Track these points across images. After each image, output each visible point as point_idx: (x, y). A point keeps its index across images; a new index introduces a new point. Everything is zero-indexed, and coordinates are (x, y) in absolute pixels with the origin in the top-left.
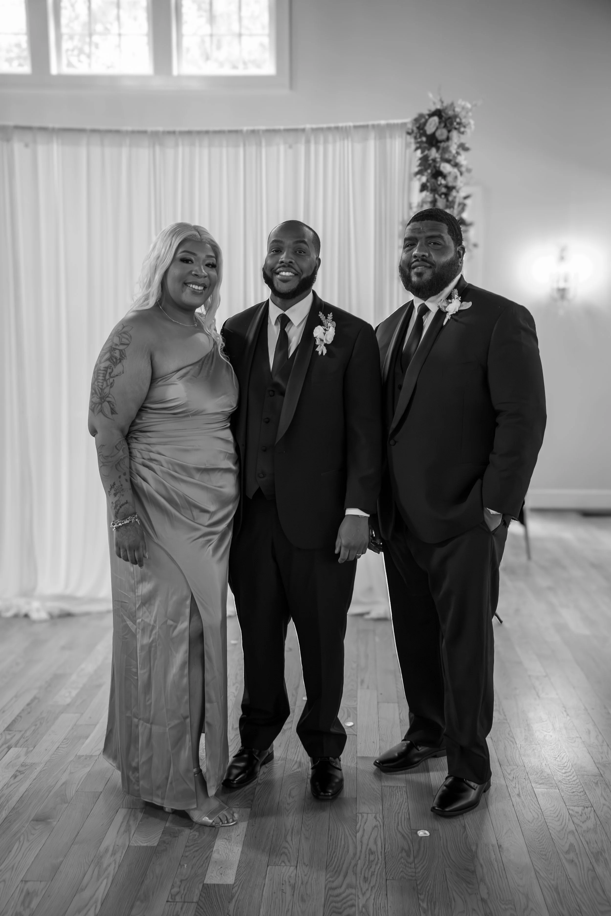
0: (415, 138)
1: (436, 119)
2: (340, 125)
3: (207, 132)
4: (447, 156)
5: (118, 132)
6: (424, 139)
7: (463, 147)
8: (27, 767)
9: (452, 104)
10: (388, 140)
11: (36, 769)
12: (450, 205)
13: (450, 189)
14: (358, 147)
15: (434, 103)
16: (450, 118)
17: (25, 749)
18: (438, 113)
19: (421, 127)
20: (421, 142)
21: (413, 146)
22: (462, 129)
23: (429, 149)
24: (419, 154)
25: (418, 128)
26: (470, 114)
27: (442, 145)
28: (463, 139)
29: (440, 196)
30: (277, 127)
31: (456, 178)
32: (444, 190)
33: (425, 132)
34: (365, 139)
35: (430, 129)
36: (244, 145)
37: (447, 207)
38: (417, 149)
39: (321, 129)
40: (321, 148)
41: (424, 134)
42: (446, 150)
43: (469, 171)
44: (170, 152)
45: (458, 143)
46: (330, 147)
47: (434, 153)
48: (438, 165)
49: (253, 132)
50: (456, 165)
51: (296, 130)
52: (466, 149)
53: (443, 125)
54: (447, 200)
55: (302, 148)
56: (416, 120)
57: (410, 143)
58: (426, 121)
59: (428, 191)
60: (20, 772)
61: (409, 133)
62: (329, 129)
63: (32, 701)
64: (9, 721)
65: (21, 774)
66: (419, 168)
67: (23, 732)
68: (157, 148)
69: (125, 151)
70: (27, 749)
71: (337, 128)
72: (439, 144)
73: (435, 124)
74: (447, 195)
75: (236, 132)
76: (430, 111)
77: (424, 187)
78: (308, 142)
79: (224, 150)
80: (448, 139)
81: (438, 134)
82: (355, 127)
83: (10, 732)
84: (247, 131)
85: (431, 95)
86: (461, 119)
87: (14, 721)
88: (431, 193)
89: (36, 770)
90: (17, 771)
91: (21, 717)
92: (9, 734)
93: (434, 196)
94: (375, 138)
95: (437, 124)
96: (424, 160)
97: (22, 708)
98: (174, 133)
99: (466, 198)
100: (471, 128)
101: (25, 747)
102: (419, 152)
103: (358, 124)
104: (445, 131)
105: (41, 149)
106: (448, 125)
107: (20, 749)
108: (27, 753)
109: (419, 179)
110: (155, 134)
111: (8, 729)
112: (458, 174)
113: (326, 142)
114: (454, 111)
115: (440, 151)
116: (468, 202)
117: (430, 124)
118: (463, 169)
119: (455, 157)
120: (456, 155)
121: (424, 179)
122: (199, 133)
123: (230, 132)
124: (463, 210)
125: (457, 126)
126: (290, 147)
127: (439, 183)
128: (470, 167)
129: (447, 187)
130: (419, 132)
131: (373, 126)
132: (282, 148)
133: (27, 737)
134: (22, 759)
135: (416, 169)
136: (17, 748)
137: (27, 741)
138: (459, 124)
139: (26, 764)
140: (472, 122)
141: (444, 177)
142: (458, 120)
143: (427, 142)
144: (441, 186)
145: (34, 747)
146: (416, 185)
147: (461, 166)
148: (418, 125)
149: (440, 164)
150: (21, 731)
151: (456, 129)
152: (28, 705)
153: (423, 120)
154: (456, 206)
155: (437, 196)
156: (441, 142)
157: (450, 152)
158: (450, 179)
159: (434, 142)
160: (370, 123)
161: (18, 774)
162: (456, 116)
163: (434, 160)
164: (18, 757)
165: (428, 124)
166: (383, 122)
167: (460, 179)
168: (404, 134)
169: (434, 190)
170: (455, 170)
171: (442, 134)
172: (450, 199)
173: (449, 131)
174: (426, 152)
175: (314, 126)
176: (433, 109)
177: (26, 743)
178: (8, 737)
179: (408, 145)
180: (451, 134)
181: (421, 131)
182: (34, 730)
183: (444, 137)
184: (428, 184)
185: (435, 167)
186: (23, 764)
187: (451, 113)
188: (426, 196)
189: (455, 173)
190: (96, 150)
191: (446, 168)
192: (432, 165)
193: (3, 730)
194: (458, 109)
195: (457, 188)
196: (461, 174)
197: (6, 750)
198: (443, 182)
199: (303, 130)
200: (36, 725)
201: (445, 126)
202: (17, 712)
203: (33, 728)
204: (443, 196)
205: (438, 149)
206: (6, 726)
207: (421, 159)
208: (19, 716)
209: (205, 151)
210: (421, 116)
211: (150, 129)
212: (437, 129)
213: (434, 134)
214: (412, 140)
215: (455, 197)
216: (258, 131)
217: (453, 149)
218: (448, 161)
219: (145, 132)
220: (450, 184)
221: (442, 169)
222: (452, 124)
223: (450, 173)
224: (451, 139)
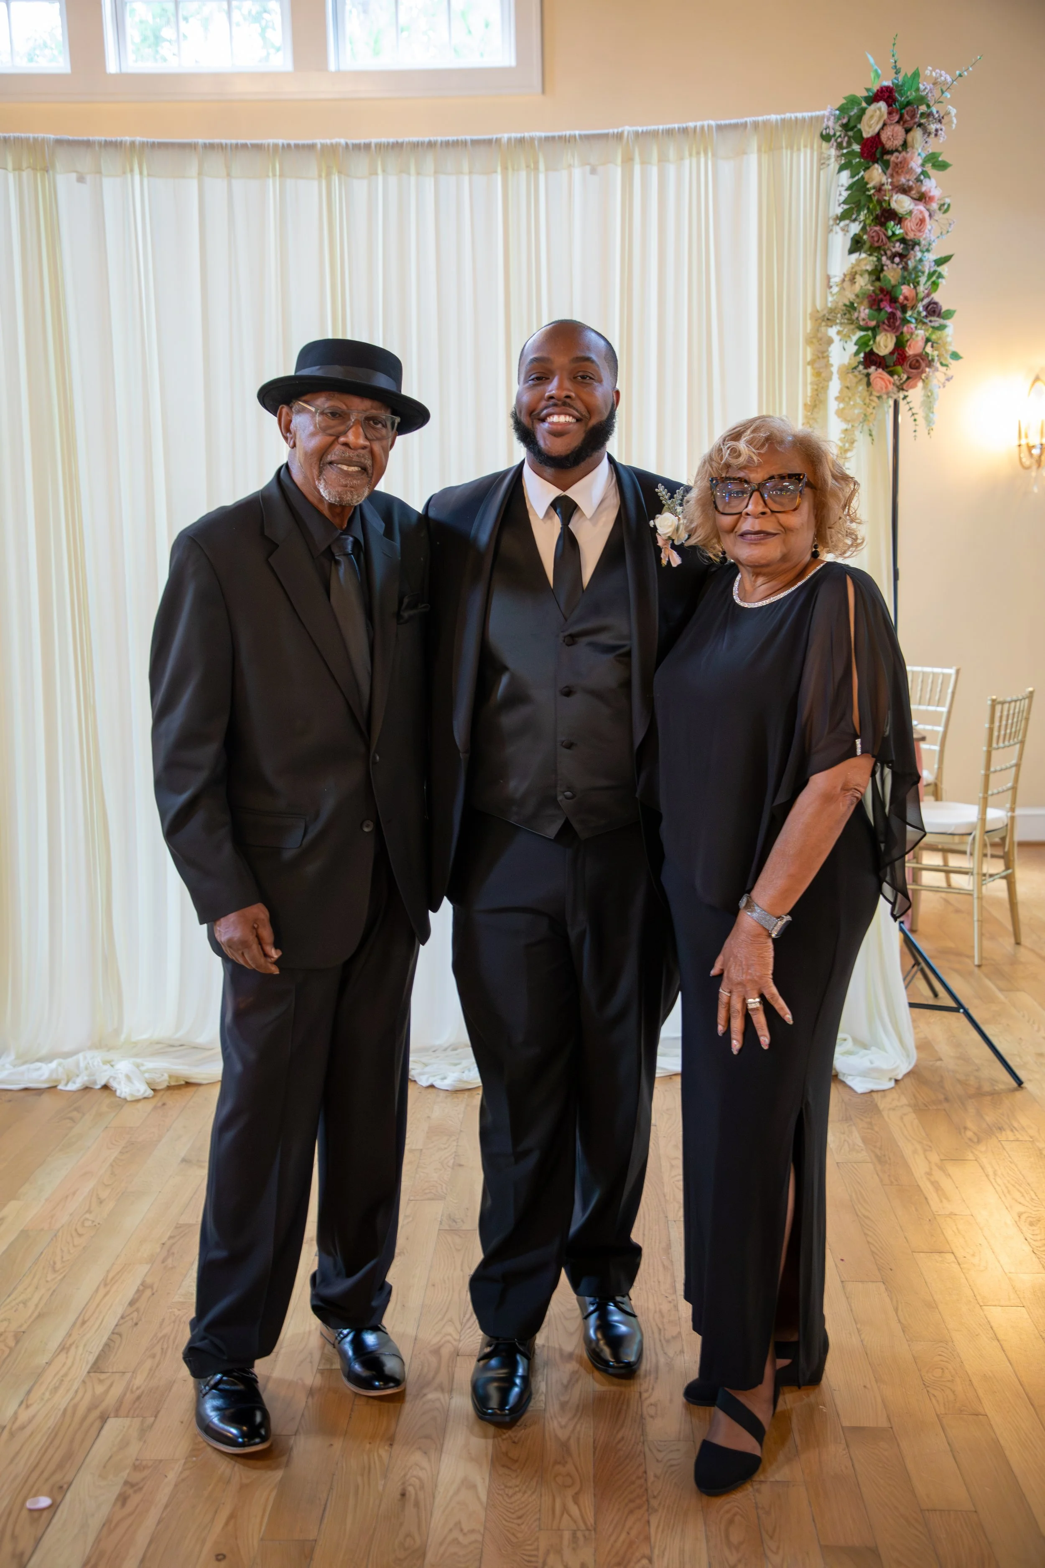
0: (840, 146)
1: (882, 105)
2: (691, 124)
3: (431, 145)
4: (903, 180)
5: (258, 147)
6: (856, 148)
7: (936, 162)
8: (146, 1473)
9: (916, 75)
10: (786, 153)
11: (166, 1476)
12: (910, 277)
13: (909, 244)
14: (727, 168)
15: (878, 75)
16: (909, 103)
17: (137, 1422)
18: (885, 95)
19: (852, 124)
20: (852, 153)
21: (834, 165)
22: (933, 127)
23: (866, 169)
24: (845, 178)
25: (846, 127)
26: (948, 95)
27: (893, 158)
28: (933, 145)
29: (892, 258)
30: (568, 133)
31: (922, 221)
32: (898, 247)
33: (860, 131)
34: (743, 152)
35: (869, 128)
36: (505, 168)
37: (905, 281)
38: (841, 169)
39: (654, 134)
40: (654, 171)
41: (858, 137)
42: (901, 167)
43: (945, 208)
44: (360, 187)
45: (923, 155)
46: (671, 169)
47: (876, 175)
48: (887, 198)
49: (521, 141)
50: (922, 198)
51: (606, 136)
52: (942, 166)
53: (896, 118)
54: (905, 268)
55: (617, 172)
56: (842, 109)
57: (829, 158)
58: (863, 111)
59: (865, 252)
60: (132, 1485)
61: (826, 138)
62: (669, 132)
63: (139, 1292)
64: (96, 1348)
65: (135, 1492)
66: (846, 207)
67: (128, 1375)
68: (335, 178)
69: (272, 185)
70: (142, 1422)
71: (685, 131)
72: (886, 157)
73: (881, 117)
74: (902, 256)
75: (489, 142)
76: (868, 90)
77: (856, 245)
78: (628, 160)
79: (466, 179)
80: (905, 145)
81: (884, 137)
82: (720, 128)
83: (103, 1376)
84: (509, 139)
85: (872, 60)
86: (928, 106)
87: (108, 1347)
88: (870, 255)
89: (166, 1480)
90: (126, 1483)
91: (120, 1335)
92: (101, 1381)
93: (879, 260)
94: (759, 150)
95: (885, 116)
96: (858, 189)
97: (120, 1311)
98: (367, 146)
99: (940, 262)
100: (951, 122)
101: (137, 1416)
102: (845, 174)
103: (723, 122)
104: (899, 130)
105: (110, 185)
106: (907, 117)
107: (127, 1421)
108: (143, 1432)
109: (845, 230)
110: (331, 150)
111: (96, 1368)
112: (927, 214)
113: (663, 159)
114: (918, 89)
115: (889, 171)
116: (944, 269)
117: (872, 117)
118: (934, 206)
119: (918, 180)
120: (922, 177)
121: (855, 228)
122: (416, 146)
123: (475, 142)
124: (935, 285)
125: (923, 121)
126: (593, 171)
127: (890, 233)
128: (948, 201)
129: (903, 241)
130: (846, 135)
131: (756, 125)
132: (577, 172)
133: (138, 1388)
134: (133, 1450)
135: (839, 211)
136: (121, 1419)
137: (138, 1398)
138: (929, 115)
139: (144, 1463)
140: (953, 111)
141: (899, 219)
142: (923, 108)
143: (862, 154)
144: (894, 239)
145: (156, 1417)
146: (840, 240)
147: (931, 199)
148: (845, 121)
149: (892, 196)
150: (124, 1373)
151: (920, 125)
152: (132, 1303)
153: (854, 112)
154: (923, 280)
155: (884, 258)
156: (891, 152)
157: (911, 171)
158: (910, 224)
159: (878, 155)
160: (749, 120)
161: (130, 1491)
162: (922, 100)
163: (879, 189)
164: (124, 1444)
165: (865, 118)
166: (773, 117)
167: (929, 224)
168: (817, 140)
169: (876, 249)
170: (921, 207)
171: (893, 136)
172: (911, 264)
173: (908, 131)
174: (862, 173)
175: (640, 129)
176: (875, 88)
177: (137, 1403)
178: (100, 1389)
179: (823, 163)
180: (910, 137)
181: (851, 133)
182: (151, 1370)
183: (898, 142)
184: (865, 237)
185: (880, 202)
186: (137, 1463)
187: (912, 95)
188: (859, 261)
189: (921, 212)
190: (217, 186)
191: (902, 203)
192: (875, 198)
193: (87, 1370)
194: (924, 86)
195: (923, 242)
196: (930, 216)
197: (97, 1424)
198: (899, 231)
199: (619, 136)
200: (154, 1356)
201: (901, 119)
202: (111, 1321)
203: (148, 1364)
204: (897, 260)
205: (886, 165)
206: (92, 1359)
207: (849, 188)
208: (116, 1333)
209: (429, 183)
210: (852, 101)
211: (318, 141)
212: (885, 125)
213: (876, 139)
214: (833, 152)
215: (921, 260)
216: (532, 139)
217: (916, 164)
218: (905, 190)
219: (312, 147)
220: (911, 236)
221: (894, 205)
222: (913, 116)
223: (911, 212)
224: (913, 147)
